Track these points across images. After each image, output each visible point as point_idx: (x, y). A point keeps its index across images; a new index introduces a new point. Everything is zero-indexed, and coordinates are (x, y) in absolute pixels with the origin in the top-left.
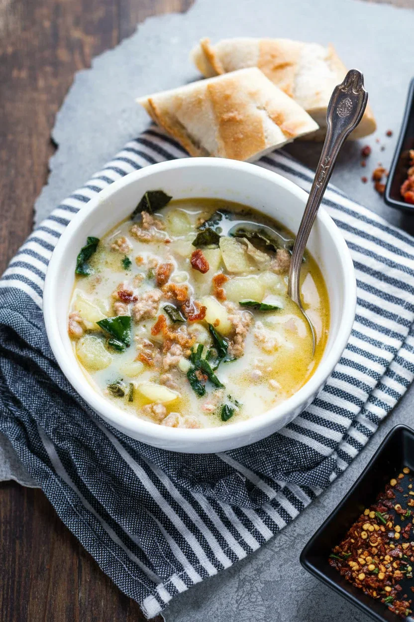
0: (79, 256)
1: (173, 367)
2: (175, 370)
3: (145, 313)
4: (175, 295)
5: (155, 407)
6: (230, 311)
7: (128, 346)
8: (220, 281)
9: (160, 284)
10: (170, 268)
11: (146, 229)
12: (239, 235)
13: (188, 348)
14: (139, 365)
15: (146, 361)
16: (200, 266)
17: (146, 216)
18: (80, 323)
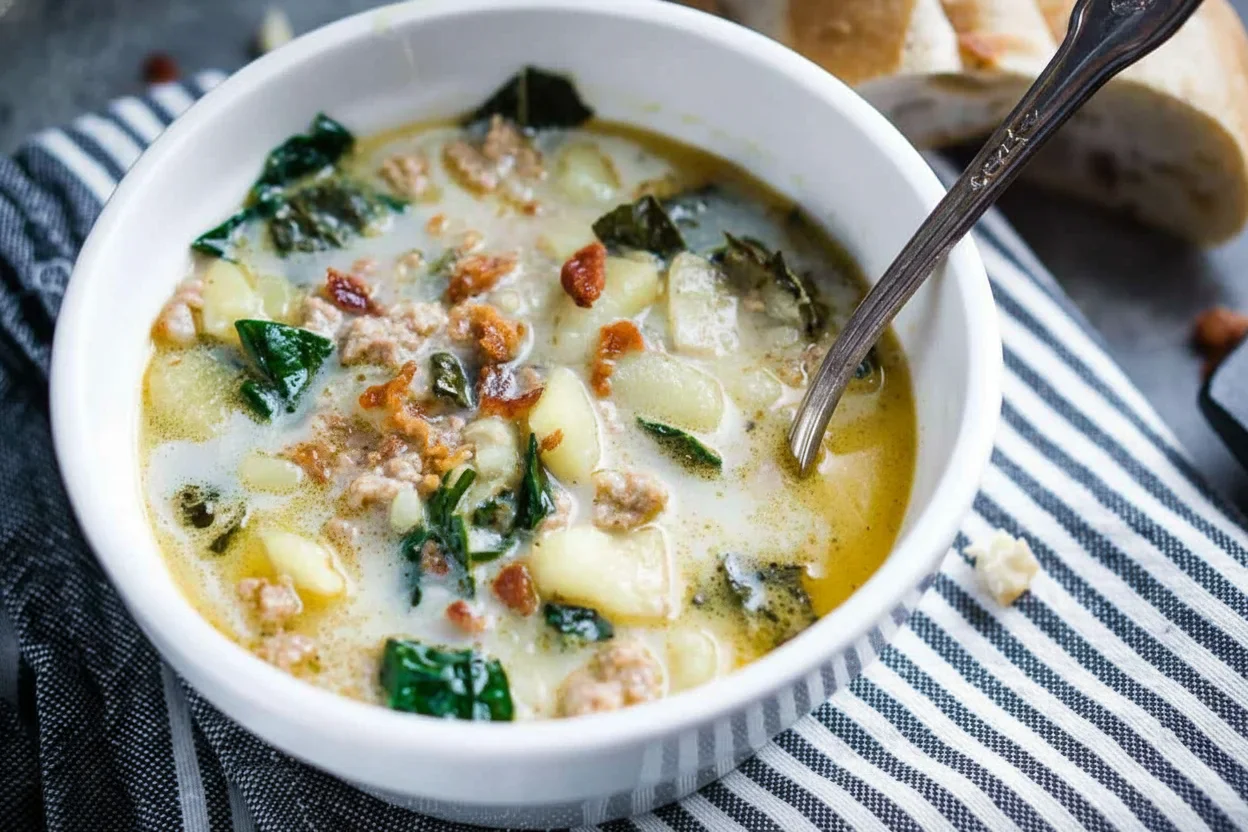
0: (275, 153)
1: (373, 505)
2: (376, 516)
3: (372, 347)
5: (268, 590)
9: (454, 294)
10: (500, 266)
13: (435, 471)
18: (196, 312)
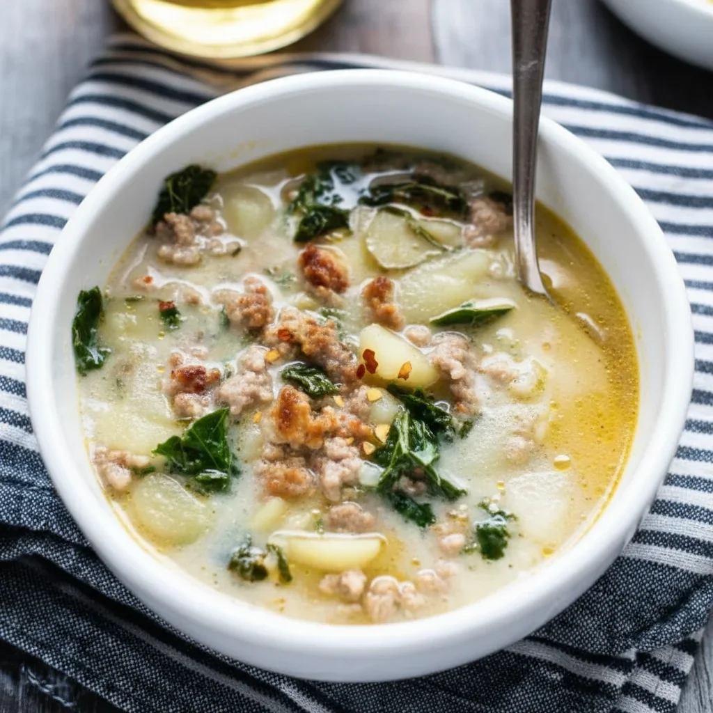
4: (295, 344)
6: (418, 343)
7: (236, 472)
8: (378, 292)
11: (186, 244)
12: (381, 198)
14: (276, 503)
15: (287, 493)
16: (327, 278)
17: (179, 220)
